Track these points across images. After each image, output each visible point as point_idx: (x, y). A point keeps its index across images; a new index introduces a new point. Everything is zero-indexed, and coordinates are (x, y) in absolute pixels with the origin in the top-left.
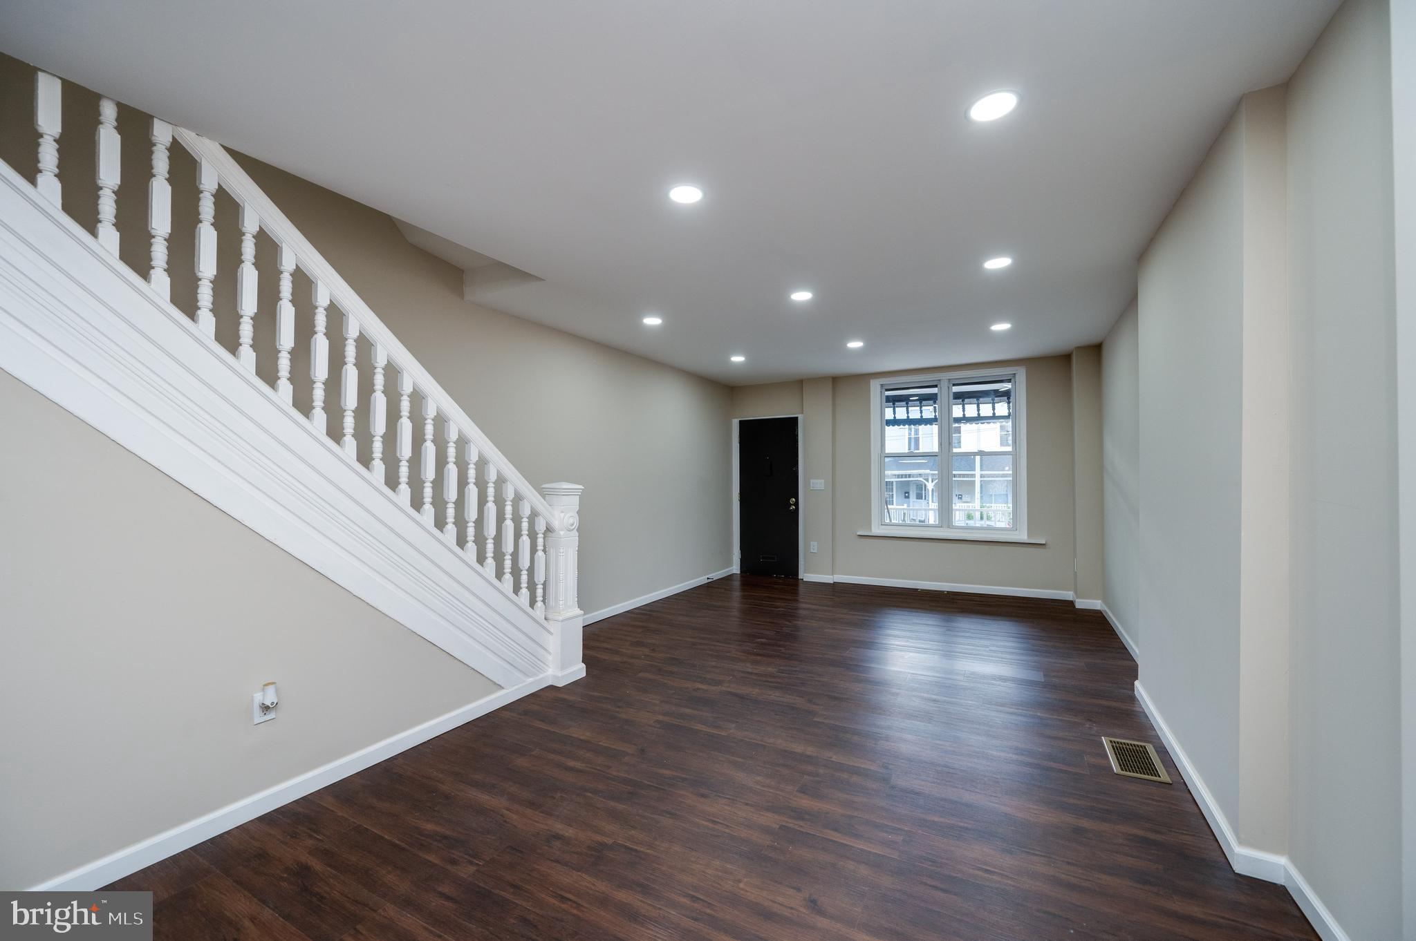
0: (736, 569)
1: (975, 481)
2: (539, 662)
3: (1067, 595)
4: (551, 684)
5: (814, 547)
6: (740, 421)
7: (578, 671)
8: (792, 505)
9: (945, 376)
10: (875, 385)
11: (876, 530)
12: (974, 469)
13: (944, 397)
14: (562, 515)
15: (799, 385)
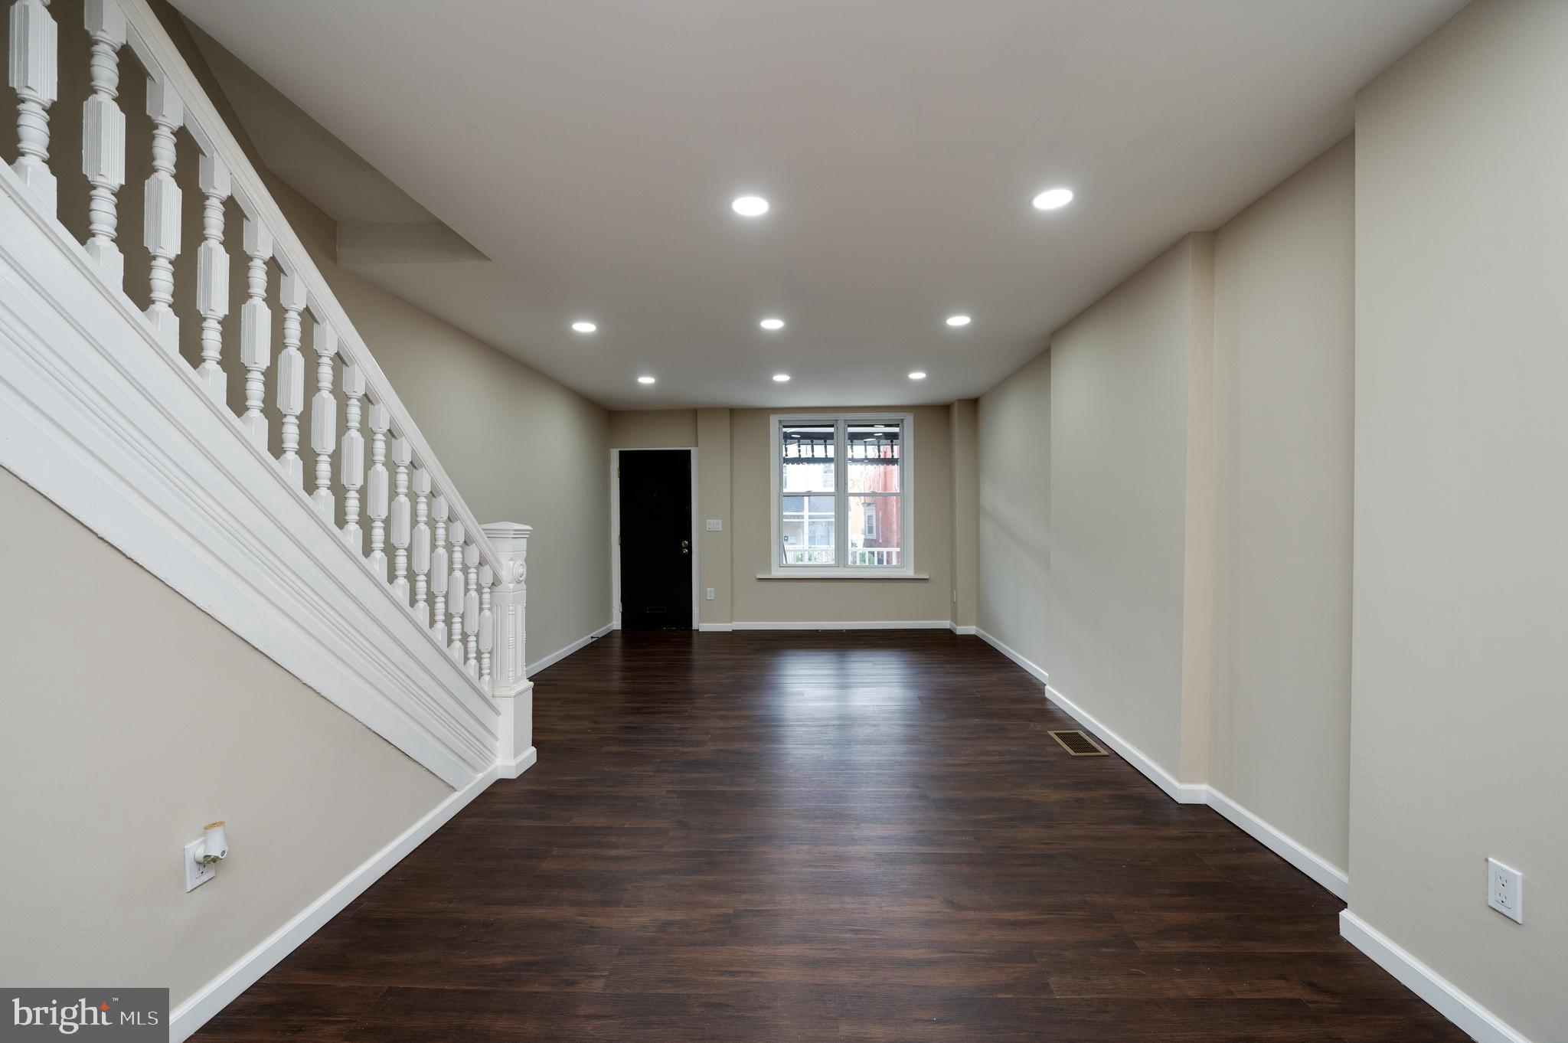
0: (616, 624)
1: (803, 522)
2: (486, 751)
3: (945, 624)
4: (500, 777)
5: (711, 593)
6: (620, 452)
7: (529, 755)
8: (684, 548)
9: (842, 417)
10: (774, 420)
11: (776, 573)
12: (802, 509)
13: (841, 437)
14: (511, 563)
15: (693, 414)
